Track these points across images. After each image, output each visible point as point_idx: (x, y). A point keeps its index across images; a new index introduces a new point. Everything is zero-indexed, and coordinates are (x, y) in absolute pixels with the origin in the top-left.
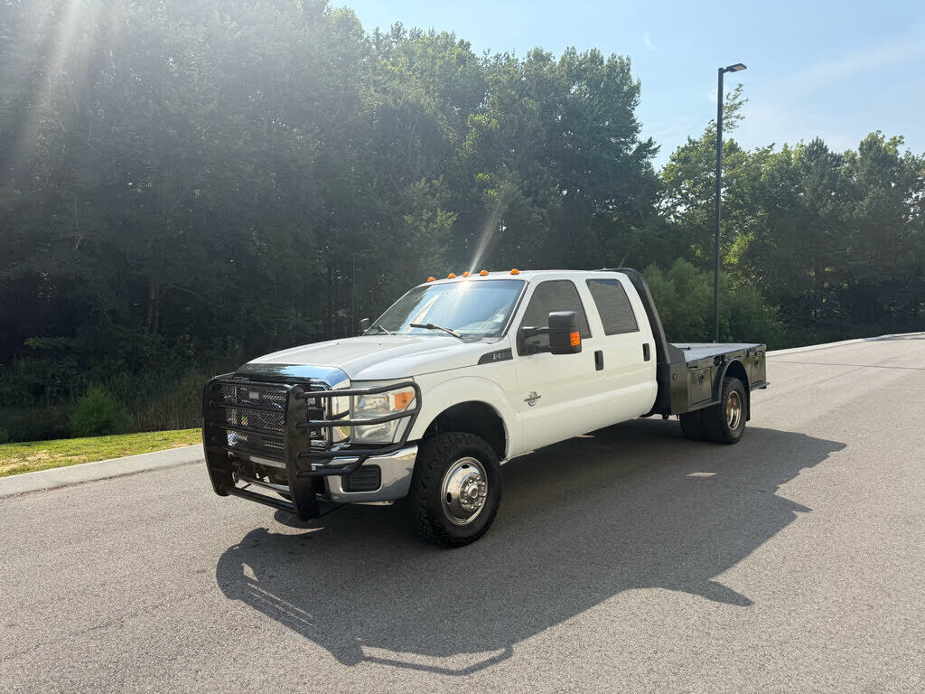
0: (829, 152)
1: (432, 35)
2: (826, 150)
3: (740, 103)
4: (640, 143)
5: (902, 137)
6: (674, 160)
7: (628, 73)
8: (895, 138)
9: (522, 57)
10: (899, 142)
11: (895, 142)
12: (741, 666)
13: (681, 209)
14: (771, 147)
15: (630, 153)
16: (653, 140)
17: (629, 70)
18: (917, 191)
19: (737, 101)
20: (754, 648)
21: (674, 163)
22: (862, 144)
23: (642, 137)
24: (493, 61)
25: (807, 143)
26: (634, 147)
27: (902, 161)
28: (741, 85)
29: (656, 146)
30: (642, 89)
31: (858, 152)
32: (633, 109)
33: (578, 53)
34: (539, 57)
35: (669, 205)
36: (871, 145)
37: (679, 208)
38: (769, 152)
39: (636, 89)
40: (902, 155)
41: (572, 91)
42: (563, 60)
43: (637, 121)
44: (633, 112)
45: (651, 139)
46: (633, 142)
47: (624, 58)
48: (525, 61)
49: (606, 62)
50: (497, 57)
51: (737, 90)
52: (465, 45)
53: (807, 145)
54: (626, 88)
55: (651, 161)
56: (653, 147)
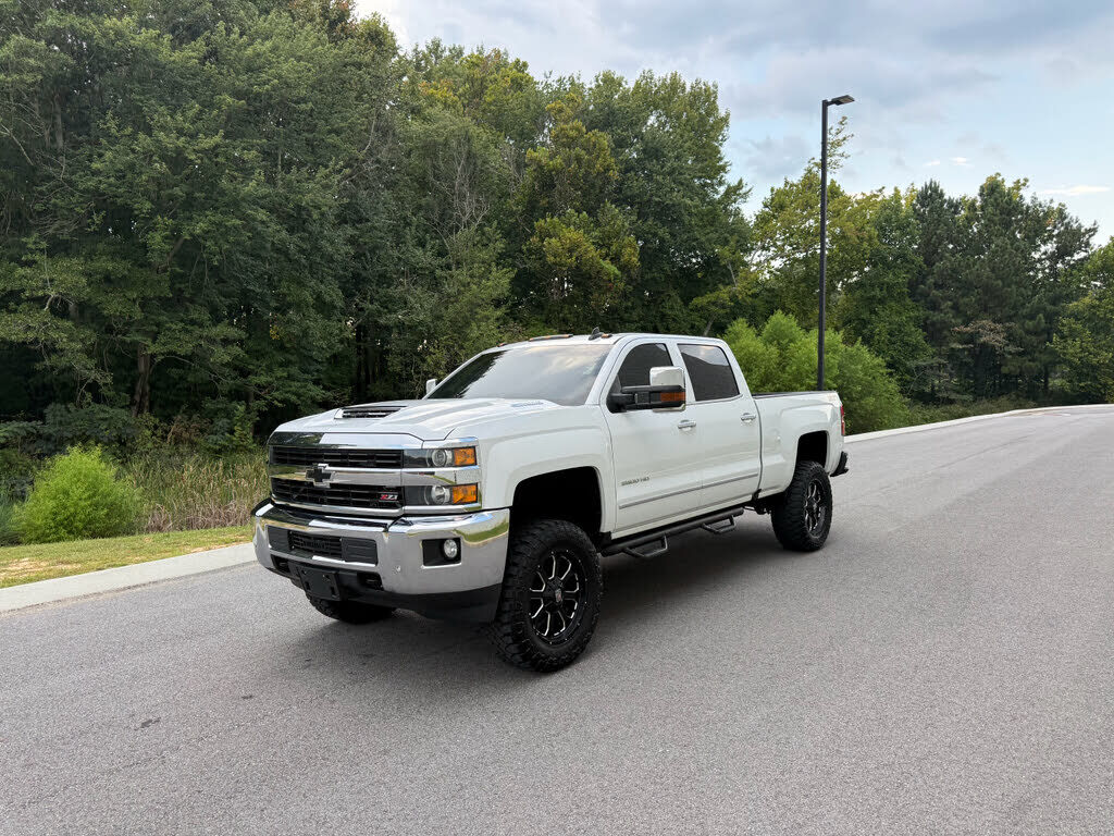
0: (946, 197)
1: (481, 53)
2: (942, 195)
3: (845, 139)
4: (729, 186)
5: (1026, 180)
6: (766, 206)
7: (714, 102)
8: (1018, 181)
9: (588, 81)
10: (1024, 185)
11: (1018, 186)
12: (877, 785)
13: (777, 263)
14: (880, 191)
15: (717, 197)
16: (744, 182)
17: (716, 97)
18: (1045, 242)
19: (840, 137)
20: (890, 765)
21: (767, 210)
22: (982, 188)
23: (731, 178)
24: (555, 85)
25: (919, 187)
26: (722, 189)
27: (1028, 207)
28: (844, 118)
29: (748, 189)
30: (731, 121)
31: (979, 199)
32: (721, 145)
33: (656, 77)
34: (610, 82)
35: (762, 258)
36: (992, 189)
37: (773, 263)
38: (878, 196)
39: (725, 120)
40: (1027, 201)
41: (650, 122)
42: (638, 86)
43: (725, 160)
44: (721, 149)
45: (741, 181)
46: (721, 183)
47: (710, 84)
48: (593, 86)
49: (688, 89)
50: (560, 81)
51: (841, 123)
52: (521, 66)
53: (920, 189)
54: (711, 120)
55: (742, 206)
56: (744, 190)
